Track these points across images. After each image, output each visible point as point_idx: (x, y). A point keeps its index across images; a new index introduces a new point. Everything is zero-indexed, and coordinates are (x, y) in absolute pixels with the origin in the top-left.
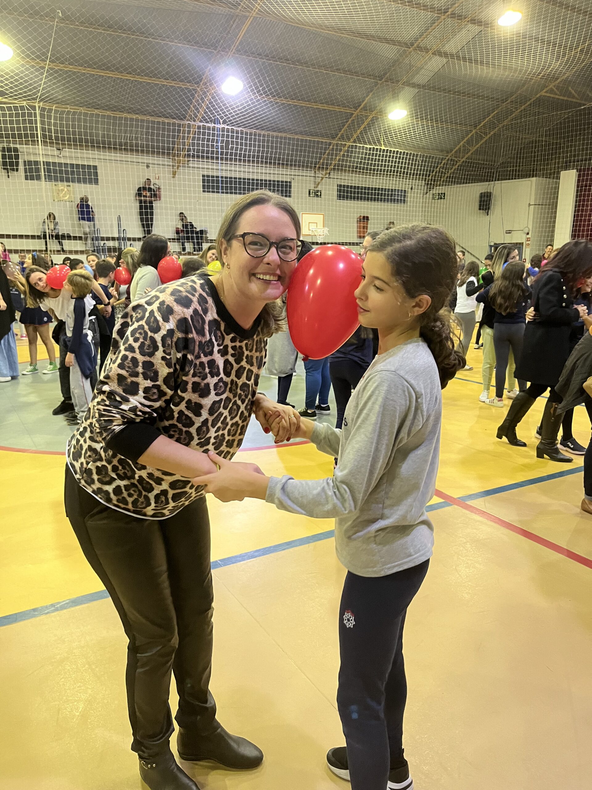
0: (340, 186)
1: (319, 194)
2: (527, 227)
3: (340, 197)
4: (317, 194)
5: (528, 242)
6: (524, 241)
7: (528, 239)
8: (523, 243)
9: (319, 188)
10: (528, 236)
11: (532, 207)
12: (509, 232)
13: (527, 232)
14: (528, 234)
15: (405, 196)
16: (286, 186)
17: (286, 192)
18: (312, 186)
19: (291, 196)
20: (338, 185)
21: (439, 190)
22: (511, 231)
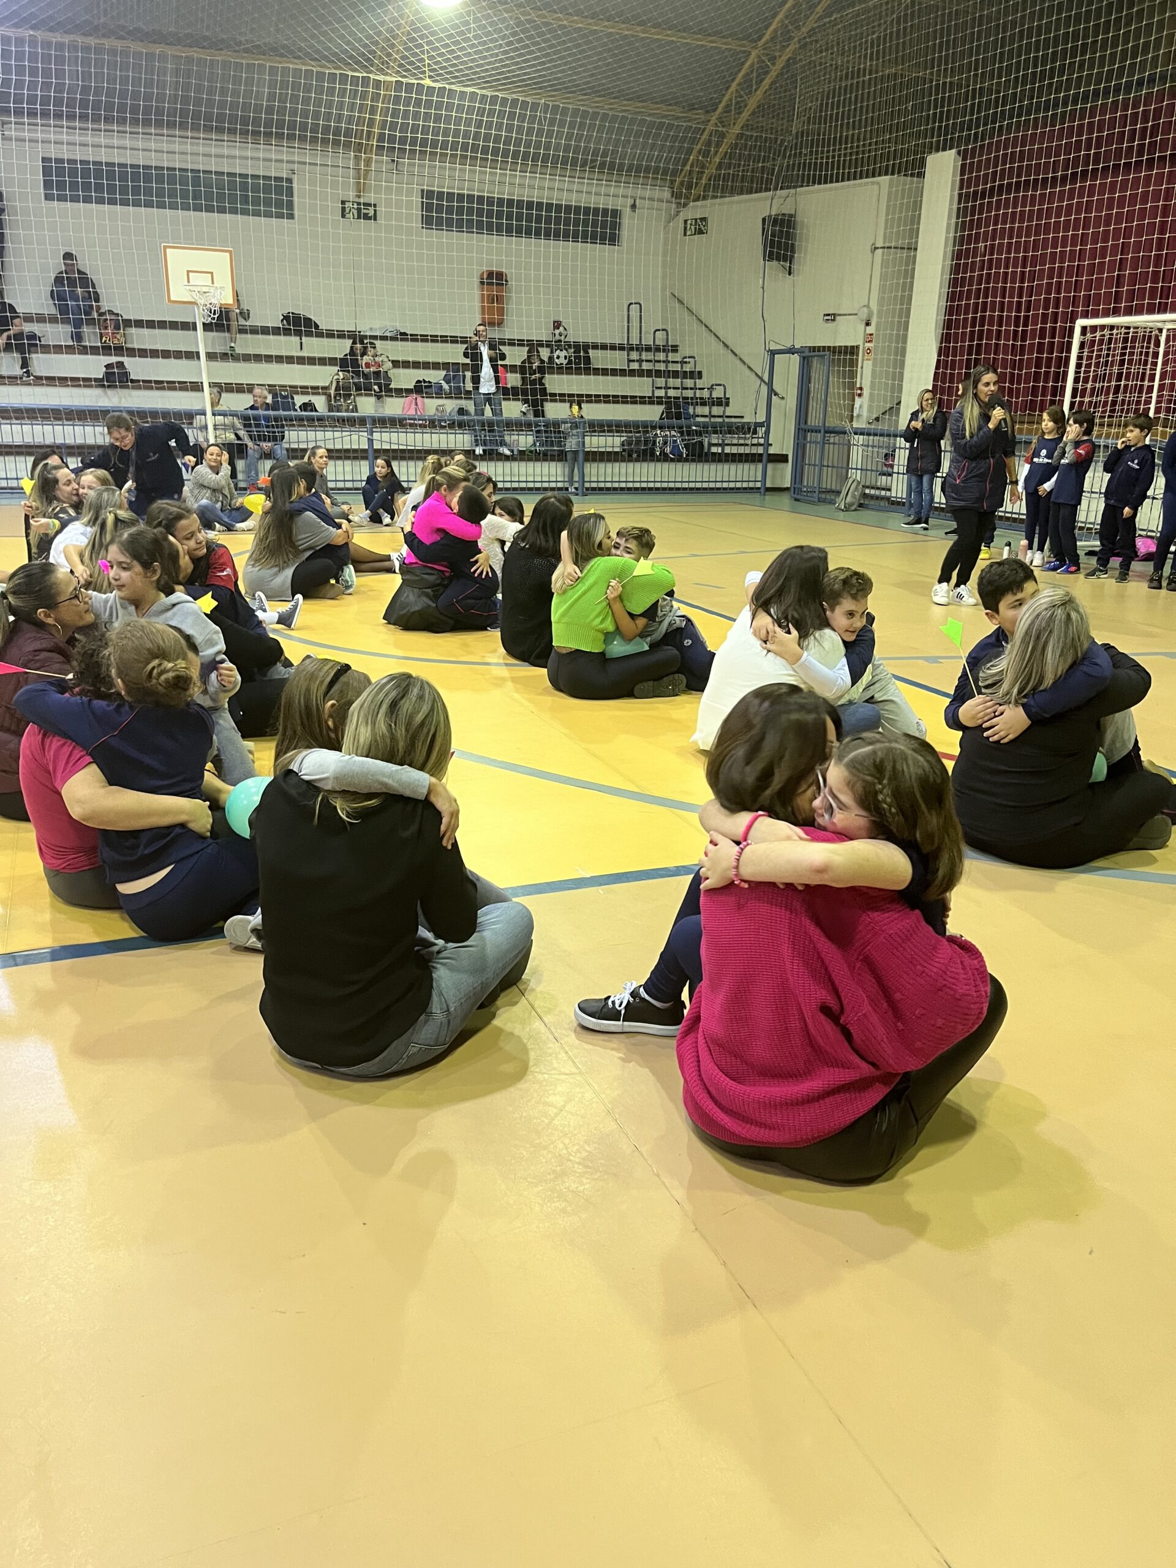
0: (430, 194)
1: (371, 213)
2: (868, 306)
3: (427, 221)
4: (365, 213)
5: (868, 345)
6: (860, 342)
7: (869, 338)
8: (856, 347)
9: (371, 197)
10: (870, 330)
11: (879, 252)
12: (831, 317)
13: (865, 317)
14: (868, 324)
15: (615, 226)
16: (279, 190)
17: (279, 204)
18: (351, 195)
19: (291, 216)
20: (423, 191)
21: (695, 210)
22: (834, 315)
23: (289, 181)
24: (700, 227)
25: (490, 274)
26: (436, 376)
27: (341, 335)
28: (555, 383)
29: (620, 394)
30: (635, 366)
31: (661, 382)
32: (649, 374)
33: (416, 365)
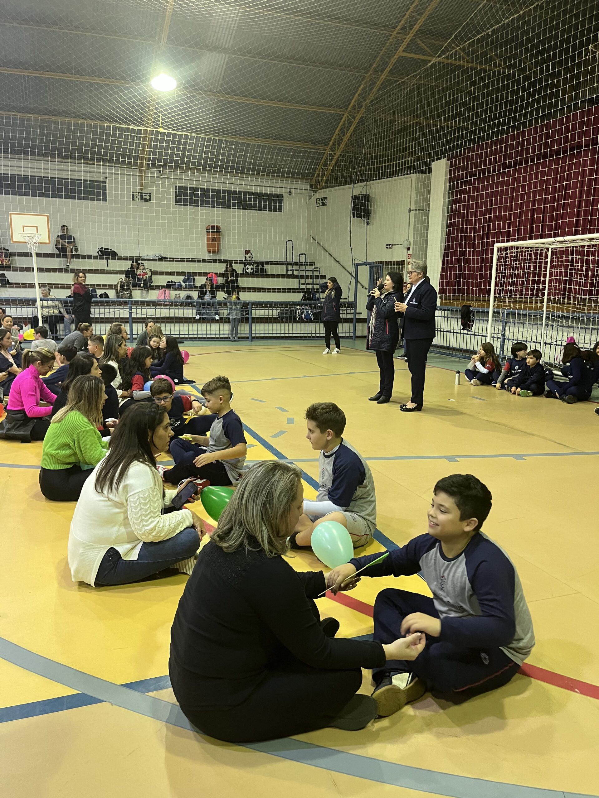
0: (180, 188)
1: (148, 197)
2: (408, 240)
3: (179, 202)
4: (145, 198)
5: (409, 260)
6: (405, 258)
7: (409, 257)
8: (403, 261)
9: (148, 190)
10: (410, 252)
11: (413, 213)
12: (390, 246)
13: (407, 245)
14: (409, 249)
15: (281, 202)
16: (98, 187)
17: (98, 194)
18: (138, 188)
19: (106, 200)
20: (176, 187)
21: (321, 194)
22: (392, 245)
23: (105, 182)
24: (324, 202)
25: (213, 227)
26: (179, 279)
27: (126, 259)
28: (244, 282)
29: (281, 287)
30: (290, 273)
31: (303, 281)
32: (297, 277)
33: (167, 273)
